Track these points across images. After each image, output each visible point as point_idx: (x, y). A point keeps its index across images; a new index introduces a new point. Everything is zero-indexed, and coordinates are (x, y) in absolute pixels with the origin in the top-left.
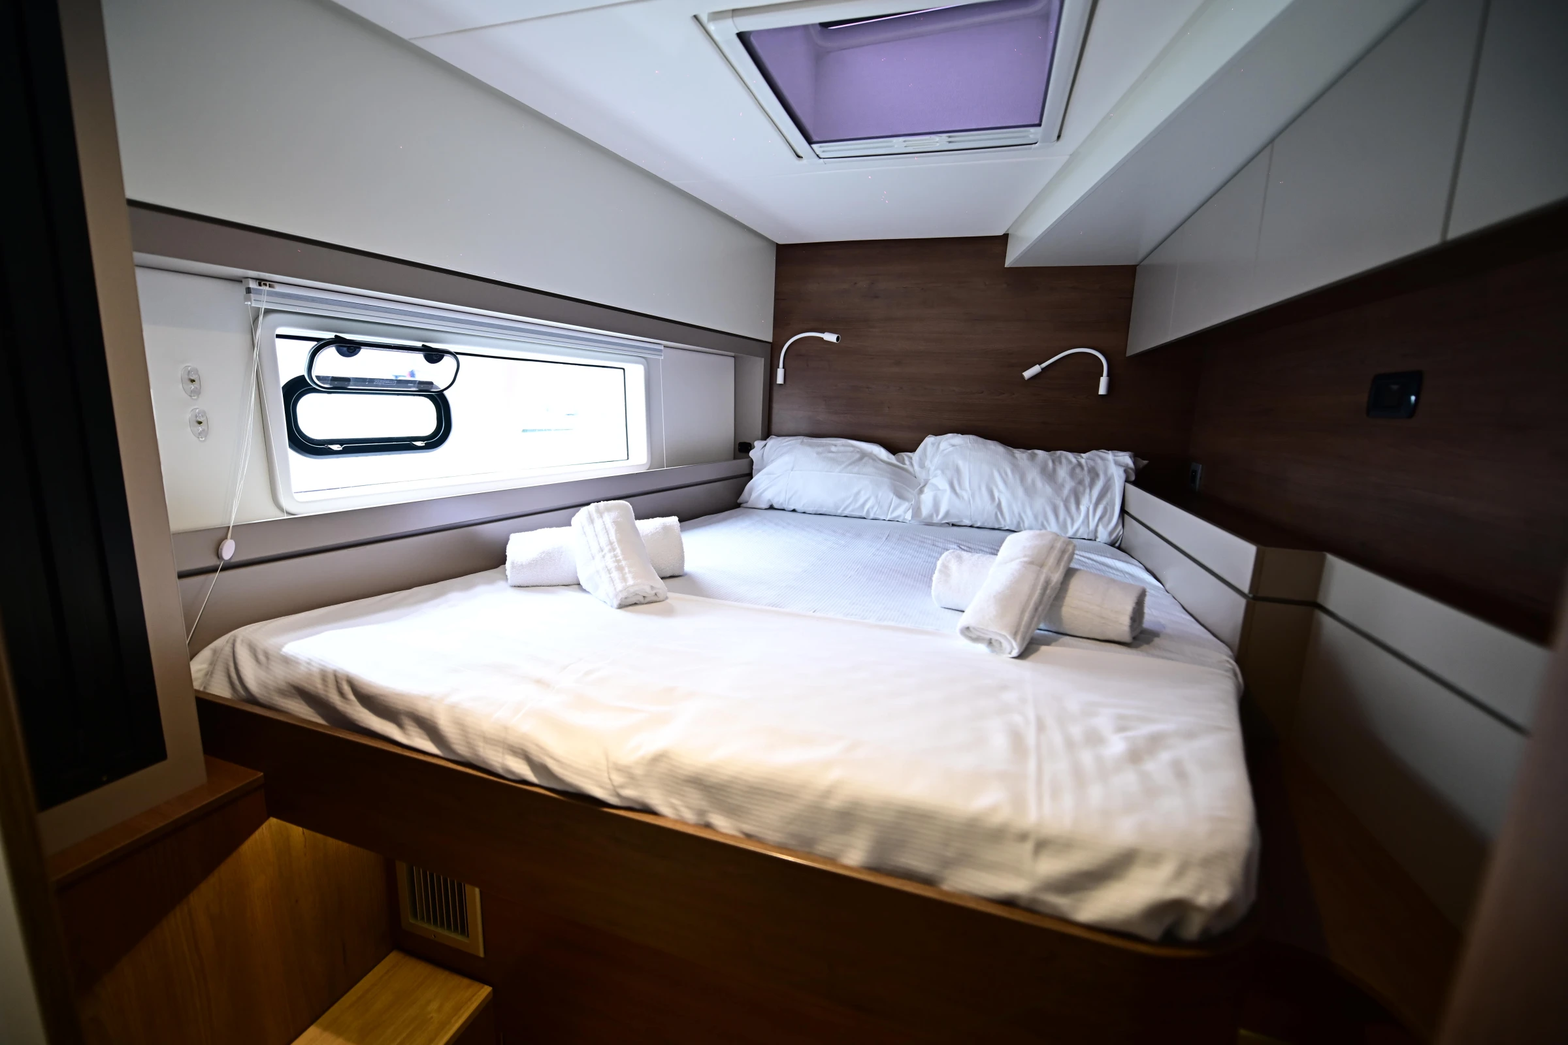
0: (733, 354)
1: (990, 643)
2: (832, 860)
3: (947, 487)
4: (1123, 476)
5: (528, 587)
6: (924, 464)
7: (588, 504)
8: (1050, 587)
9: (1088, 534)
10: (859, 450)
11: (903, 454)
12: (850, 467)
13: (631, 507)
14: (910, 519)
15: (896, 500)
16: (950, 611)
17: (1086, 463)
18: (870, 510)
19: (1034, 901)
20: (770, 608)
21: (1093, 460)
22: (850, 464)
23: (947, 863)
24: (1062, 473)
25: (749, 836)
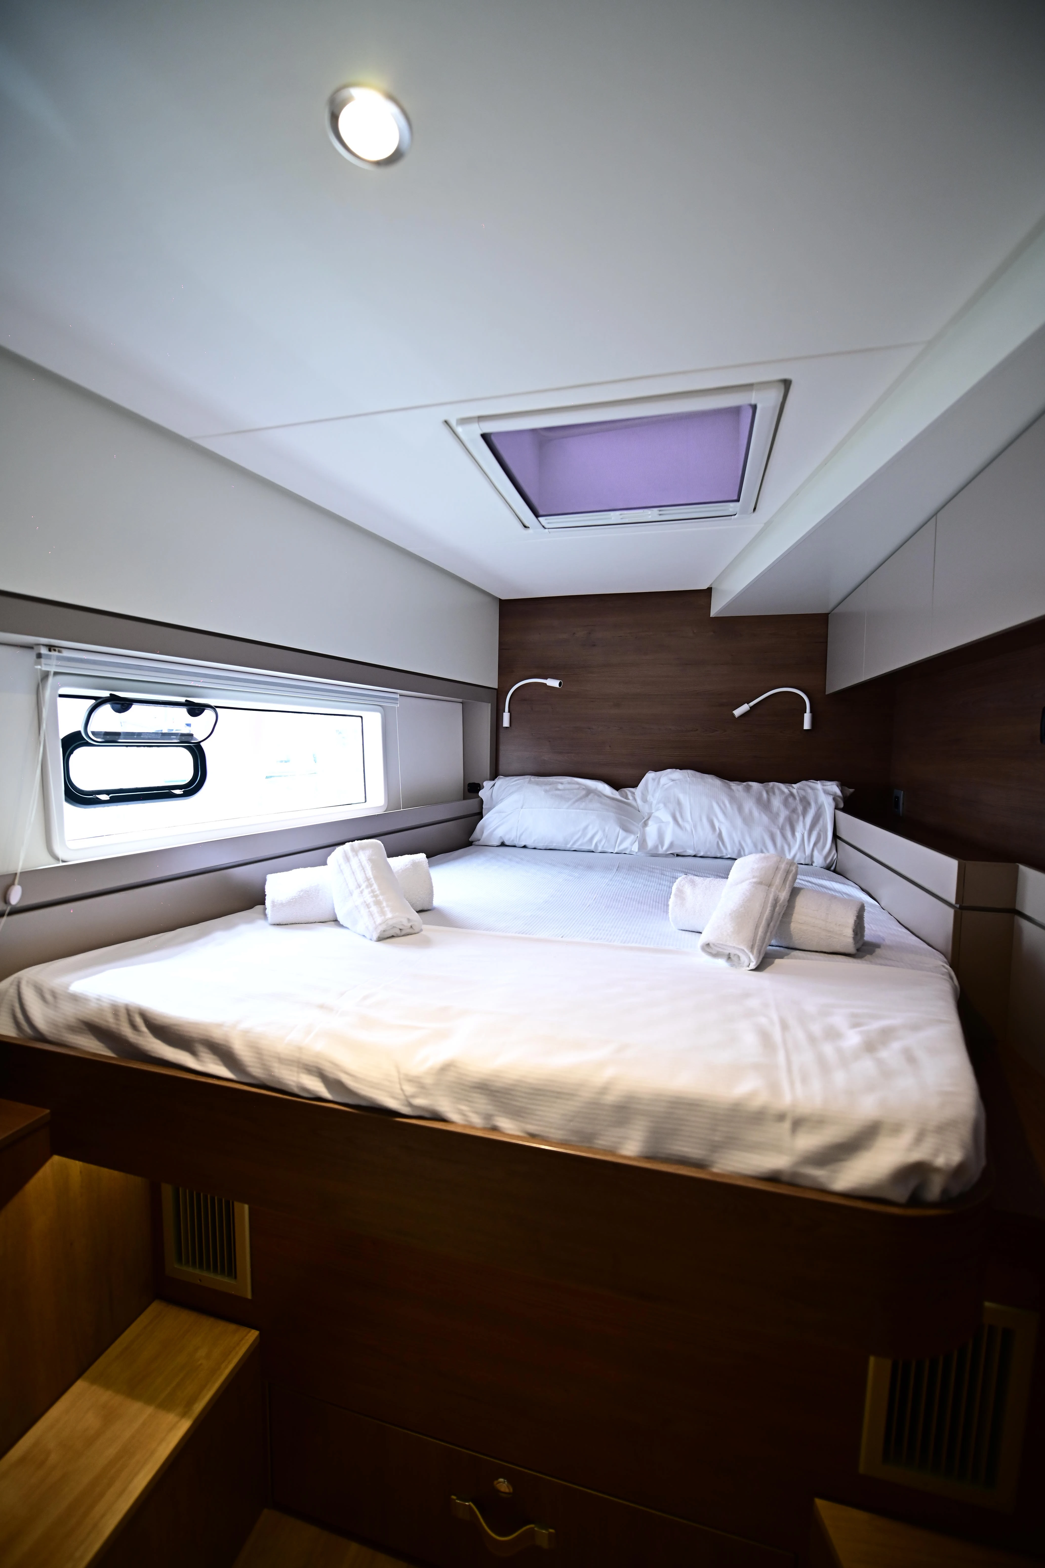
0: (460, 700)
1: (729, 957)
2: (612, 1153)
3: (670, 819)
4: (833, 805)
5: (287, 924)
6: (647, 799)
7: (343, 843)
8: (778, 904)
9: (805, 859)
10: (584, 787)
11: (627, 790)
12: (577, 804)
13: (382, 845)
14: (637, 850)
15: (622, 834)
16: (687, 932)
17: (798, 792)
18: (598, 844)
19: (795, 1174)
20: (520, 935)
21: (804, 790)
22: (577, 801)
23: (715, 1147)
24: (777, 802)
25: (533, 1136)
